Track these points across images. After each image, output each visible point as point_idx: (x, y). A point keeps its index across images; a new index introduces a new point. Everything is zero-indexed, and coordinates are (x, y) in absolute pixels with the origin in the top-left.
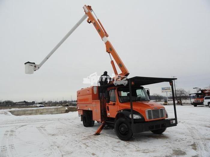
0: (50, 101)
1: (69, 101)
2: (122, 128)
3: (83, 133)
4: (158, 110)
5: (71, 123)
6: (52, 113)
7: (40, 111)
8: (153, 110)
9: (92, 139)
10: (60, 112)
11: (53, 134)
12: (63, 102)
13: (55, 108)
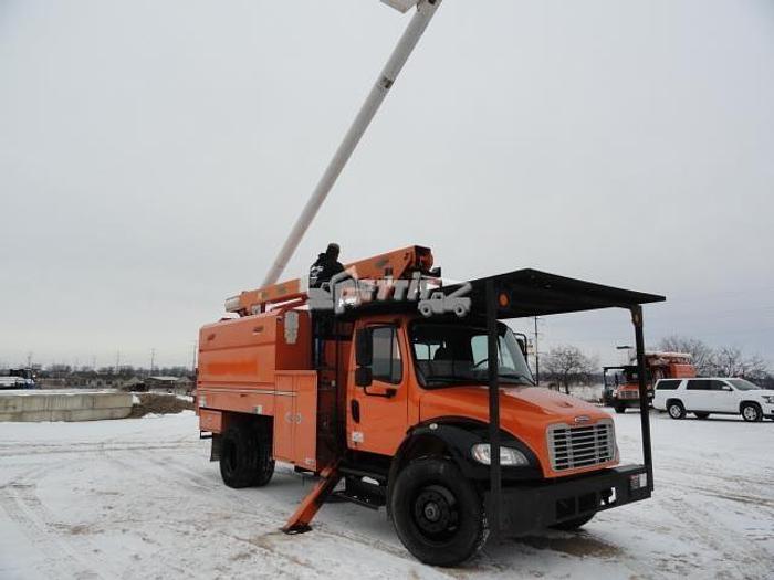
0: (60, 363)
1: (140, 371)
2: (430, 507)
3: (227, 518)
4: (591, 428)
5: (162, 464)
6: (68, 416)
7: (15, 407)
8: (572, 430)
9: (281, 555)
10: (107, 413)
11: (76, 522)
12: (115, 372)
13: (84, 396)
